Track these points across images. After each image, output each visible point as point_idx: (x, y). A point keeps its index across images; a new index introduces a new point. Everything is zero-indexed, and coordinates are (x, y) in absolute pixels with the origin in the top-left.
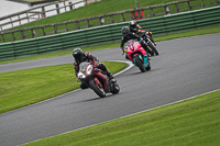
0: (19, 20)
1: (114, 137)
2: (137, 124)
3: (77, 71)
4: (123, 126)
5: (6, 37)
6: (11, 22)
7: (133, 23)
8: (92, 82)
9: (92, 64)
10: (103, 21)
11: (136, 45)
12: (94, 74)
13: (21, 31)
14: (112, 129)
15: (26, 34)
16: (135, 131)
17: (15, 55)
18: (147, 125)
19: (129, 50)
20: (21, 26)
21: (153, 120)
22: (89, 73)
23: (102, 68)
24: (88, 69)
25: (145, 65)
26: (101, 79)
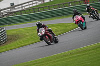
0: (33, 4)
1: (75, 57)
2: (86, 51)
3: (38, 32)
4: (79, 52)
5: (26, 11)
6: (29, 5)
7: (88, 5)
8: (44, 38)
9: (45, 29)
10: (70, 4)
11: (80, 17)
12: (46, 34)
13: (33, 9)
14: (75, 53)
15: (35, 10)
16: (85, 54)
17: (31, 20)
18: (90, 51)
19: (76, 20)
20: (33, 7)
21: (93, 49)
22: (43, 33)
23: (50, 31)
24: (43, 31)
25: (84, 27)
26: (49, 36)
